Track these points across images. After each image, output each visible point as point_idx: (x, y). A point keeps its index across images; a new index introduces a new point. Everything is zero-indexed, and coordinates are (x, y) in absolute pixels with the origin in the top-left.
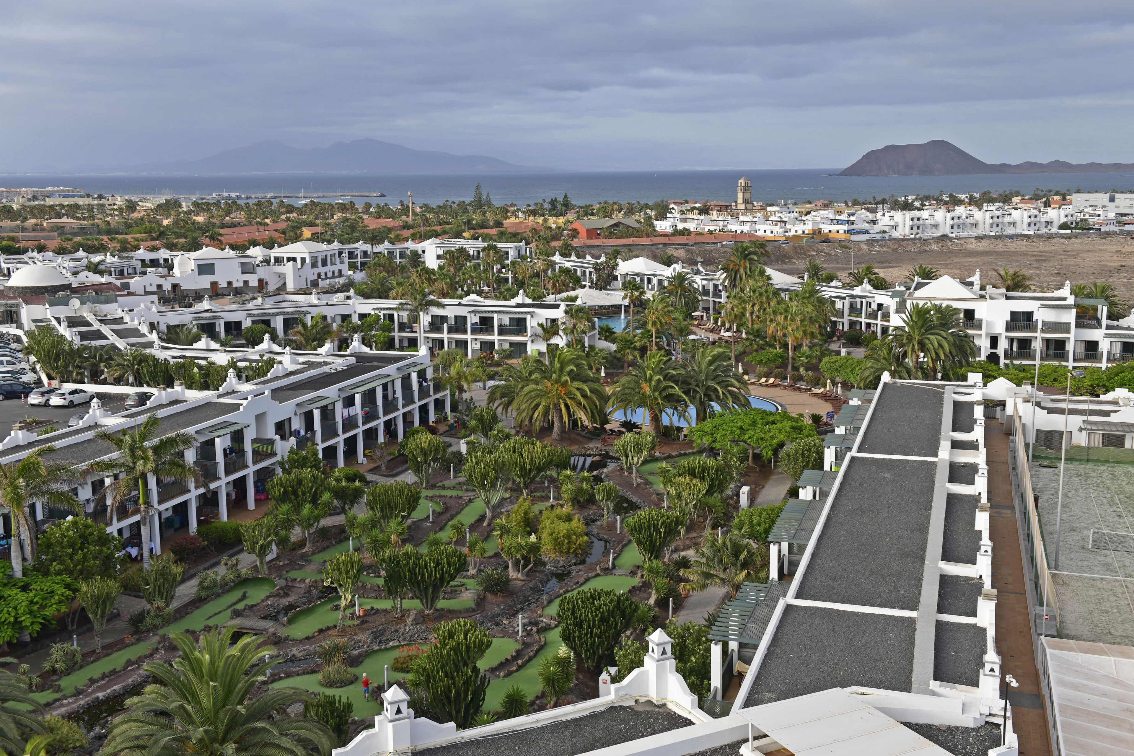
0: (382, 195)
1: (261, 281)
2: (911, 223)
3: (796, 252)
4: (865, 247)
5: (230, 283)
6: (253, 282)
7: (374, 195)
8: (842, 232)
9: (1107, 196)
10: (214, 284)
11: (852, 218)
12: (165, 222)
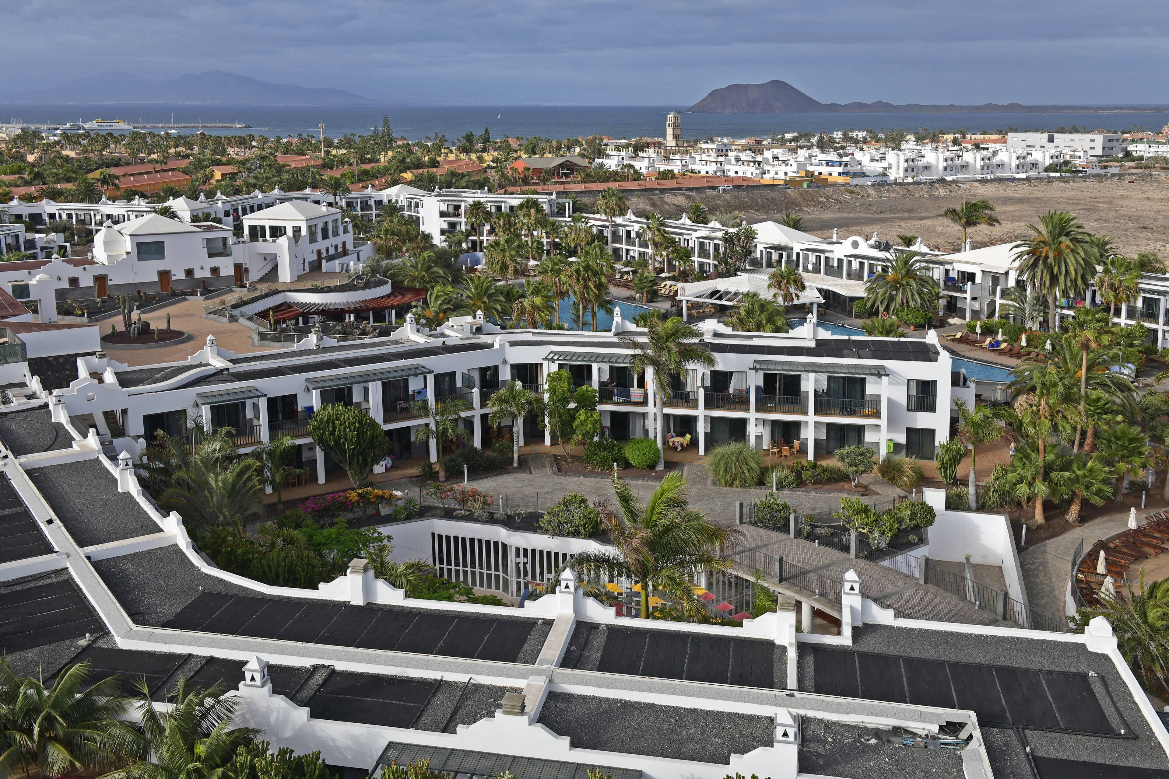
0: (248, 127)
1: (238, 267)
2: (906, 165)
3: (804, 199)
4: (872, 192)
5: (189, 272)
6: (227, 269)
7: (239, 126)
8: (835, 174)
9: (1045, 135)
10: (164, 275)
11: (845, 159)
12: (31, 158)
